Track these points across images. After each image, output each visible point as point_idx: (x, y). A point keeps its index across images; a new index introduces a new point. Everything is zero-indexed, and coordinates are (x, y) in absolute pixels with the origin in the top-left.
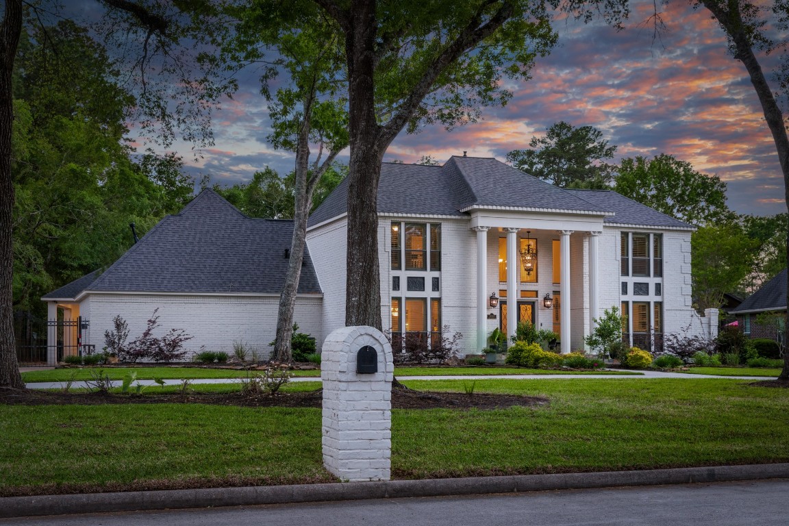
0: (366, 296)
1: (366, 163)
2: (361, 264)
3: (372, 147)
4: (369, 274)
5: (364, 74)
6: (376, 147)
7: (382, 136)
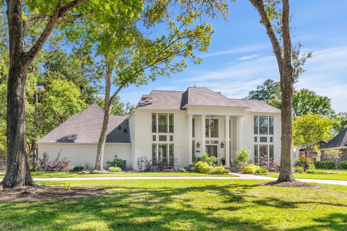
0: (12, 139)
1: (13, 71)
2: (11, 123)
3: (18, 63)
4: (14, 128)
5: (12, 25)
6: (20, 63)
7: (24, 57)
